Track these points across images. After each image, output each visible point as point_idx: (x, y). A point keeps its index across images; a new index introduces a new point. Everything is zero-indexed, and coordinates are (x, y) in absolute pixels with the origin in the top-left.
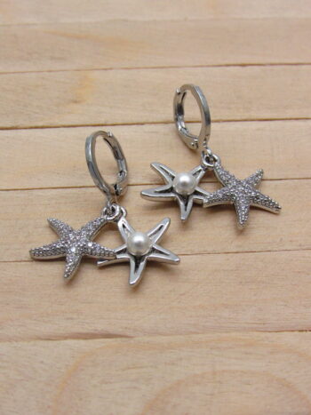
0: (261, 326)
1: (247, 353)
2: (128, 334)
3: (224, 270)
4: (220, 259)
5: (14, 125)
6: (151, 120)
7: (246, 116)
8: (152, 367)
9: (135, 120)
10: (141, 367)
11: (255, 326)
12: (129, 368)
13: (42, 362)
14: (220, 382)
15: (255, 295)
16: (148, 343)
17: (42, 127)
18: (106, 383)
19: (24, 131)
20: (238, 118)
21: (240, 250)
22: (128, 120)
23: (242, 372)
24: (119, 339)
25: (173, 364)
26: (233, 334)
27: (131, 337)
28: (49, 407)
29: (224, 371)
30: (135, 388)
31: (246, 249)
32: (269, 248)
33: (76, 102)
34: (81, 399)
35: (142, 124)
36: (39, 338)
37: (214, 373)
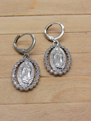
0: (89, 74)
1: (84, 82)
3: (78, 58)
4: (76, 55)
5: (13, 15)
6: (55, 14)
7: (85, 13)
8: (55, 86)
9: (51, 14)
10: (52, 86)
11: (87, 74)
12: (48, 86)
14: (76, 91)
15: (87, 65)
17: (22, 16)
18: (41, 90)
19: (16, 17)
20: (82, 14)
21: (83, 52)
22: (48, 14)
23: (83, 87)
24: (45, 78)
25: (62, 85)
26: (80, 77)
28: (24, 97)
29: (77, 87)
30: (50, 92)
31: (85, 52)
33: (32, 8)
34: (34, 95)
35: (53, 15)
37: (74, 88)
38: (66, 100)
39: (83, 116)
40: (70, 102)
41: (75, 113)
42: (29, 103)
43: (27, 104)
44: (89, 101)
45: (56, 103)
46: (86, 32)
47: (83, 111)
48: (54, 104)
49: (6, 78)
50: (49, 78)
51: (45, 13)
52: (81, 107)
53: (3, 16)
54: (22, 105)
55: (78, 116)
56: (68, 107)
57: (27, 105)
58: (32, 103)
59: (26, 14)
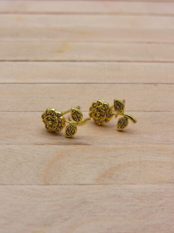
0: (166, 142)
1: (159, 154)
2: (89, 143)
3: (144, 118)
8: (103, 158)
10: (97, 158)
12: (90, 158)
13: (38, 154)
14: (144, 166)
15: (162, 129)
16: (101, 147)
17: (42, 61)
18: (76, 164)
21: (152, 110)
23: (156, 161)
24: (84, 146)
25: (116, 157)
26: (150, 145)
27: (91, 145)
28: (41, 174)
29: (146, 161)
30: (93, 167)
31: (155, 110)
32: (168, 110)
34: (61, 171)
36: (37, 144)
37: (141, 162)
38: (125, 180)
39: (162, 208)
40: (133, 184)
41: (144, 202)
42: (50, 183)
43: (49, 184)
44: (171, 183)
45: (105, 184)
46: (156, 84)
47: (160, 199)
48: (102, 186)
49: (9, 144)
50: (90, 146)
51: (83, 57)
52: (156, 193)
53: (9, 61)
54: (37, 186)
55: (151, 207)
56: (130, 192)
57: (47, 187)
58: (57, 185)
59: (50, 59)
